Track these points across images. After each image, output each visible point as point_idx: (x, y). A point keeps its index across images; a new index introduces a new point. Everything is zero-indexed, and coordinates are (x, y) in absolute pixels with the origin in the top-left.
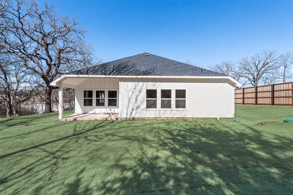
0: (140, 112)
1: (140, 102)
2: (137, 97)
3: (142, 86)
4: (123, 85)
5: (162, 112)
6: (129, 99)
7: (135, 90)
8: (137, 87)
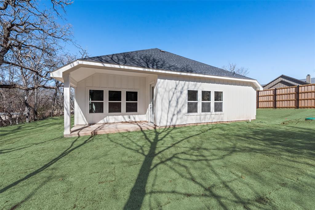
0: (181, 118)
1: (181, 105)
2: (178, 99)
3: (183, 85)
4: (163, 83)
5: (202, 117)
6: (170, 102)
7: (176, 90)
8: (178, 86)
